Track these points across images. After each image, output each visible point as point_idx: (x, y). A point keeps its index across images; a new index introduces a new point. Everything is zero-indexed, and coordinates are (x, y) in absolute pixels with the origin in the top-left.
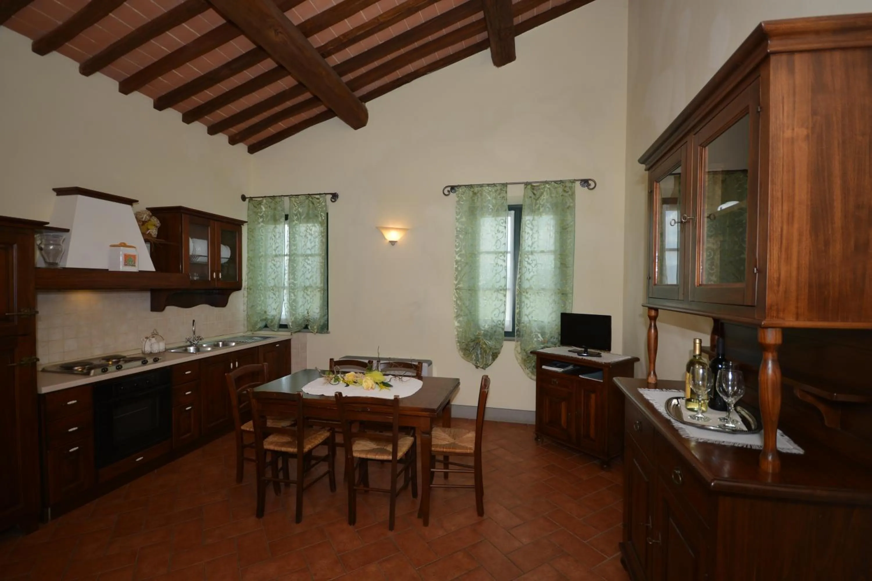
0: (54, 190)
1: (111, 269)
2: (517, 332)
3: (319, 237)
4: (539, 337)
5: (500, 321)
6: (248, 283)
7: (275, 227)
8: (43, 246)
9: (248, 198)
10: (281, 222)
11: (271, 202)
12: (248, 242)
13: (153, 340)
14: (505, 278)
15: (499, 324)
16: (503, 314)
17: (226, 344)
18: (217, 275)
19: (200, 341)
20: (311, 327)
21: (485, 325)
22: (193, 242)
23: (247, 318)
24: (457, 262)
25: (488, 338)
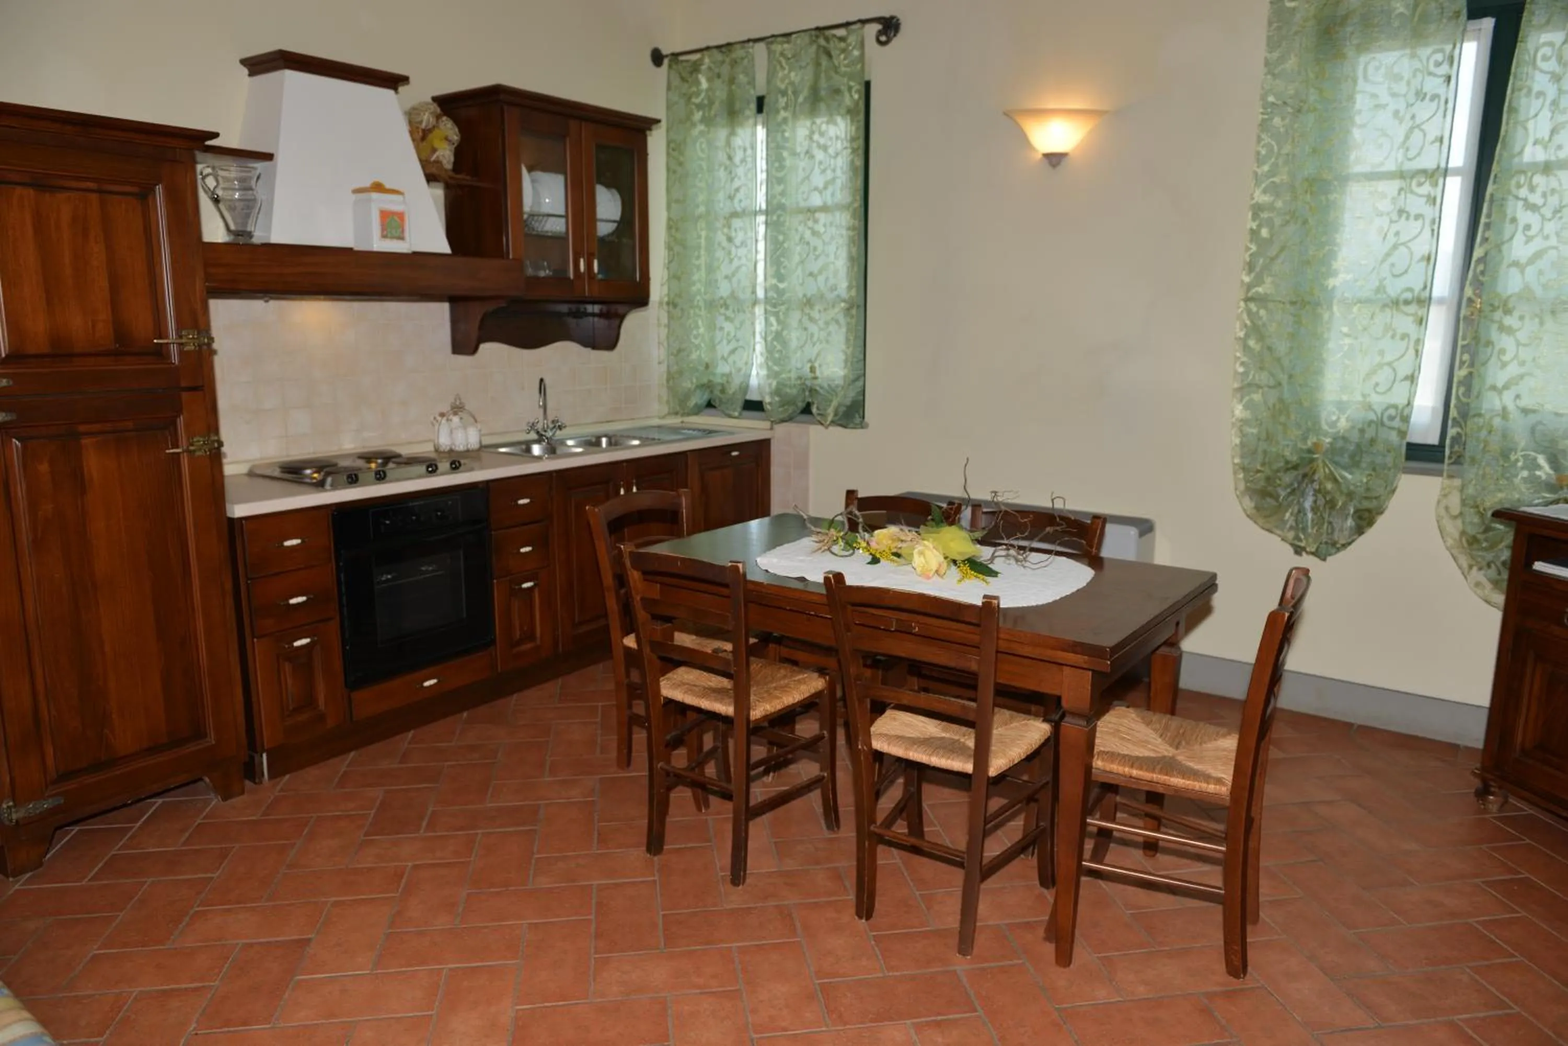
0: (244, 62)
1: (357, 248)
2: (1452, 447)
3: (845, 152)
4: (1539, 467)
5: (1395, 407)
6: (669, 289)
7: (733, 133)
8: (220, 192)
9: (667, 56)
10: (748, 118)
11: (723, 62)
12: (668, 179)
13: (456, 419)
14: (1430, 259)
15: (1392, 418)
16: (1408, 383)
17: (615, 442)
18: (589, 266)
19: (558, 432)
20: (818, 408)
21: (1339, 418)
22: (533, 181)
23: (668, 381)
24: (1257, 210)
25: (1346, 460)
